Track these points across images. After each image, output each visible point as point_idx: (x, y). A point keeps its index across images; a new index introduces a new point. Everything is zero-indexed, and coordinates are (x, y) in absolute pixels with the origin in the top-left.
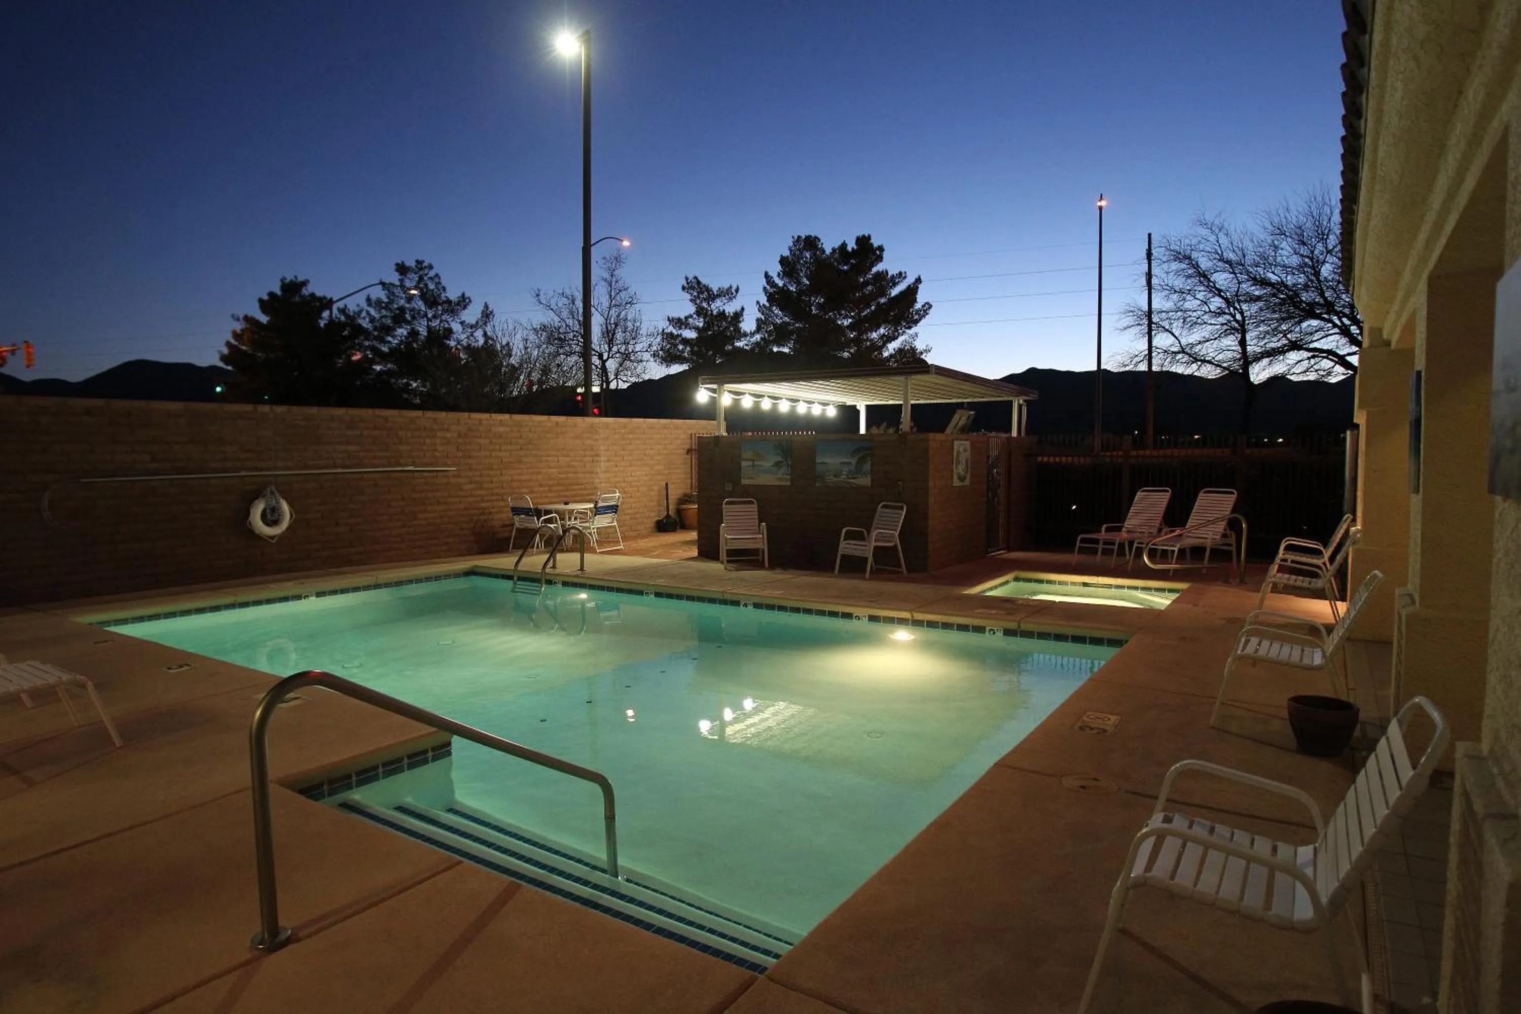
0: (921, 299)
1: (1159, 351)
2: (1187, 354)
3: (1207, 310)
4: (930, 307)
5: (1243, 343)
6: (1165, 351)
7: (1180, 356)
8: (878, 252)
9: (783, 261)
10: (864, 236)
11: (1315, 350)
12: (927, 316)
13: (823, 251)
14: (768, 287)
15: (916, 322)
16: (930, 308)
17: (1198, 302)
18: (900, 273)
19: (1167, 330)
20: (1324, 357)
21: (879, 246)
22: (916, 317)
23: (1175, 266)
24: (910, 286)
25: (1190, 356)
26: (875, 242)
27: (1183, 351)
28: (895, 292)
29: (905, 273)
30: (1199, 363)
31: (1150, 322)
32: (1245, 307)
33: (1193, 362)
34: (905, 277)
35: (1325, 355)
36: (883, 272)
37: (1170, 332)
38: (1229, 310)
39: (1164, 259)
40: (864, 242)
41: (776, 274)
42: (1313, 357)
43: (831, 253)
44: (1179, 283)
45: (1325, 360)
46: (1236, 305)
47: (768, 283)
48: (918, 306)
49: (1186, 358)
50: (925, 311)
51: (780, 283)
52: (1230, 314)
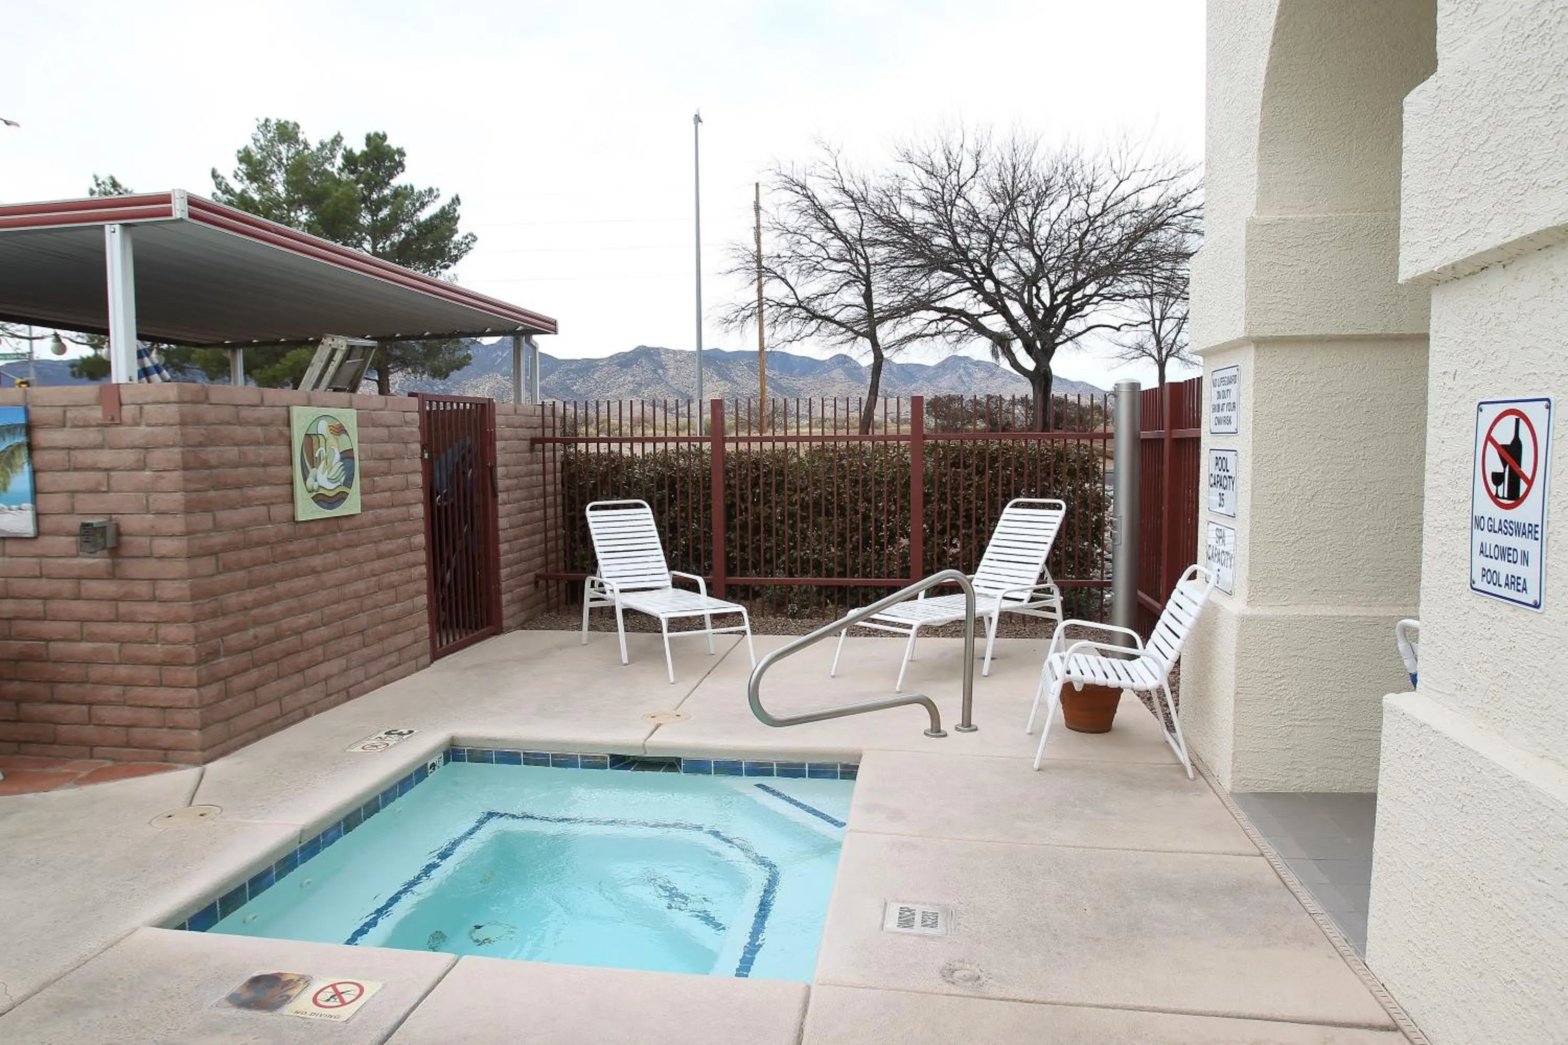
0: (462, 229)
1: (771, 303)
2: (804, 308)
3: (826, 257)
4: (475, 239)
5: (868, 297)
6: (778, 304)
7: (796, 311)
8: (397, 157)
9: (245, 157)
10: (377, 134)
11: (945, 309)
12: (470, 252)
13: (306, 146)
14: (219, 193)
15: (455, 259)
16: (474, 241)
17: (814, 246)
18: (431, 191)
19: (779, 277)
20: (955, 319)
21: (398, 149)
22: (455, 252)
23: (789, 196)
24: (444, 208)
25: (808, 311)
26: (393, 142)
27: (799, 305)
28: (424, 215)
29: (438, 189)
30: (820, 321)
31: (760, 266)
32: (869, 251)
33: (812, 320)
34: (437, 197)
35: (956, 316)
36: (406, 188)
37: (783, 279)
38: (851, 255)
39: (775, 186)
40: (376, 143)
41: (232, 173)
42: (942, 319)
43: (318, 150)
44: (793, 220)
45: (956, 323)
46: (859, 247)
47: (218, 185)
48: (457, 238)
49: (804, 314)
50: (467, 245)
51: (238, 187)
52: (852, 261)
